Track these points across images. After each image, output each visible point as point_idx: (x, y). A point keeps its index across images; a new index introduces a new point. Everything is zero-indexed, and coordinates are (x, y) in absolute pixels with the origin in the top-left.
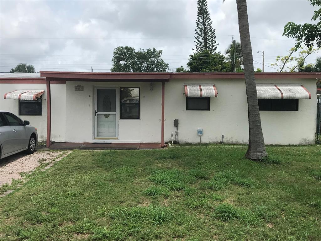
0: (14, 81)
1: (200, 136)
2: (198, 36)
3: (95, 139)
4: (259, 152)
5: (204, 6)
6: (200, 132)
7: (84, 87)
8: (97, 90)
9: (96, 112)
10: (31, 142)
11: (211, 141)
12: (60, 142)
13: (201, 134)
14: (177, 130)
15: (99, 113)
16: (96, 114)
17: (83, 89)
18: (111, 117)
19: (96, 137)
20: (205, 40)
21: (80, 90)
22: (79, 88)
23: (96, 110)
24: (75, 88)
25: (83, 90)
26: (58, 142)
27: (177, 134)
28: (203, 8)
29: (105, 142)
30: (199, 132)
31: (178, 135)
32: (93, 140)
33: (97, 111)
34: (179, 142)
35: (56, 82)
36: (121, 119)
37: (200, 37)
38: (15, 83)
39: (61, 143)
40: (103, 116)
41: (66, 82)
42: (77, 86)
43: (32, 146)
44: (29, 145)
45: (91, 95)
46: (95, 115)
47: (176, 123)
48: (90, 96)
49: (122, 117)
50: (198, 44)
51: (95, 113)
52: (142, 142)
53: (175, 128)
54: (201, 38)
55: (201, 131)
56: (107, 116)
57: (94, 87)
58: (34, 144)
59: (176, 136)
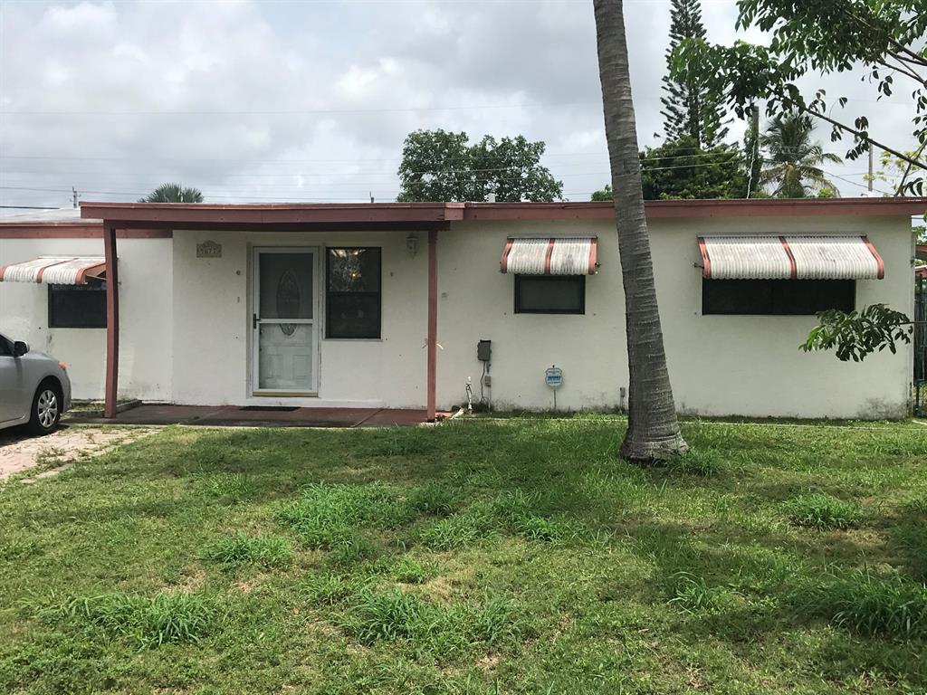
0: (38, 231)
1: (555, 390)
2: (671, 95)
3: (256, 395)
4: (656, 437)
5: (692, 9)
6: (554, 378)
7: (223, 248)
8: (260, 254)
9: (258, 318)
10: (42, 401)
11: (586, 405)
12: (156, 405)
13: (556, 385)
14: (488, 371)
15: (264, 321)
16: (258, 323)
17: (220, 251)
18: (299, 332)
19: (257, 389)
20: (691, 106)
21: (212, 257)
22: (207, 251)
23: (257, 312)
24: (198, 251)
25: (220, 256)
26: (151, 404)
27: (487, 382)
28: (687, 13)
29: (280, 404)
30: (550, 378)
31: (489, 386)
32: (248, 396)
33: (260, 317)
34: (492, 407)
35: (148, 234)
36: (326, 338)
37: (677, 99)
38: (38, 237)
39: (159, 405)
40: (278, 331)
41: (174, 231)
42: (204, 245)
43: (46, 413)
44: (35, 411)
45: (241, 270)
46: (255, 327)
47: (485, 351)
48: (238, 273)
49: (330, 335)
50: (670, 118)
51: (255, 320)
52: (385, 407)
53: (480, 367)
54: (682, 101)
55: (557, 374)
56: (288, 330)
57: (250, 248)
58: (53, 407)
59: (486, 390)
